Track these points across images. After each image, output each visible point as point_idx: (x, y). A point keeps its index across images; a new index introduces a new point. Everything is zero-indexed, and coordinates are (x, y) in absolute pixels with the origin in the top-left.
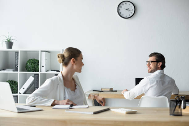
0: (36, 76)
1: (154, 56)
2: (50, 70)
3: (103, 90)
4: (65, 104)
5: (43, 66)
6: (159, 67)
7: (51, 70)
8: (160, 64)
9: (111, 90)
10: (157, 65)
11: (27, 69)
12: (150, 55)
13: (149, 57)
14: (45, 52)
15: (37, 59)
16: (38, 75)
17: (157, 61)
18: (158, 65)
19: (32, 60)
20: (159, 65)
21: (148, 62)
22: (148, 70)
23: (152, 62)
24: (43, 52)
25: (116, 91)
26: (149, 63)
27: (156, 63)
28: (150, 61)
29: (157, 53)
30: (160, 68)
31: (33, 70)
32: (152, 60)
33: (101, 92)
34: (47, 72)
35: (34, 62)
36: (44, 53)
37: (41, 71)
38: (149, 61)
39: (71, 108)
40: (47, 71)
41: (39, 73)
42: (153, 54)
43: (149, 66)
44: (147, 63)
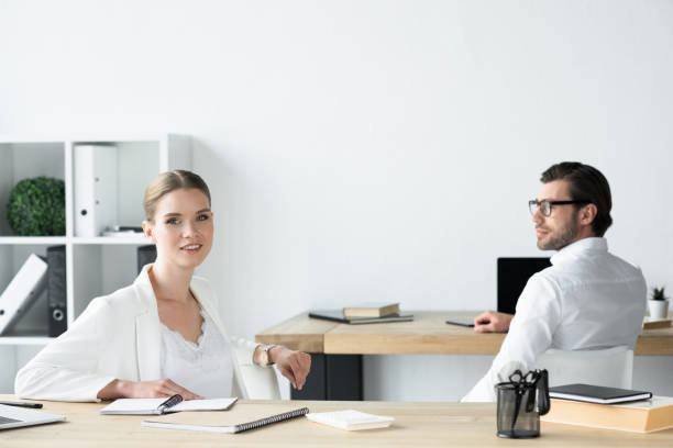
0: (56, 256)
1: (562, 178)
2: (117, 228)
3: (350, 314)
4: (152, 393)
5: (84, 213)
6: (583, 226)
7: (123, 229)
8: (590, 211)
9: (390, 314)
10: (575, 217)
11: (12, 223)
12: (545, 174)
13: (541, 184)
14: (90, 148)
15: (58, 177)
16: (62, 248)
17: (578, 201)
18: (582, 216)
19: (33, 182)
20: (586, 216)
21: (539, 204)
22: (540, 239)
23: (554, 203)
24: (80, 149)
25: (409, 319)
26: (543, 210)
27: (570, 209)
28: (544, 201)
29: (577, 165)
30: (588, 230)
31: (40, 227)
32: (554, 197)
33: (343, 326)
34: (101, 235)
35: (45, 191)
36: (86, 153)
37: (75, 235)
38: (540, 200)
39: (166, 410)
40: (105, 231)
41: (68, 241)
42: (557, 171)
43: (541, 220)
44: (535, 208)
